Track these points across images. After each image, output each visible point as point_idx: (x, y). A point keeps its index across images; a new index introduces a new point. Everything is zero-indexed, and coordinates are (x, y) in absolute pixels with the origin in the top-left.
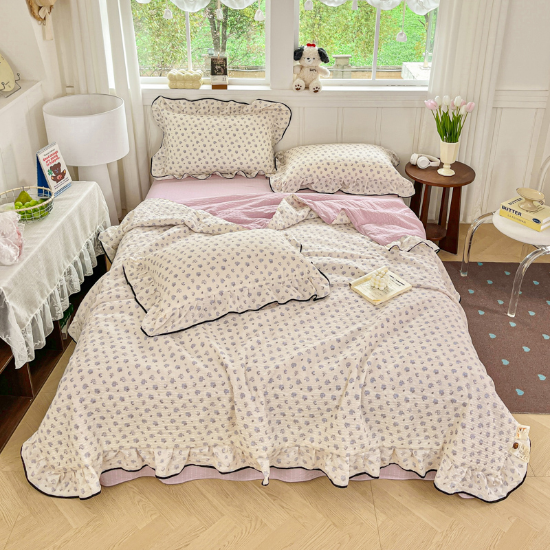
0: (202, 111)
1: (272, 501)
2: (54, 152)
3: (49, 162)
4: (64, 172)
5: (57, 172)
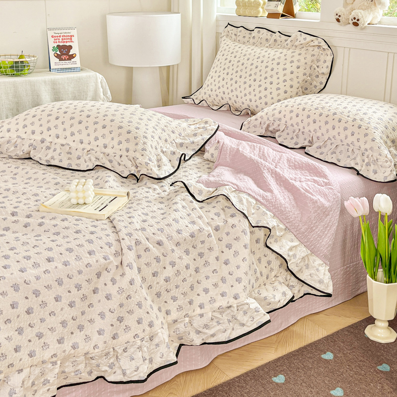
2: (70, 34)
3: (57, 41)
4: (74, 56)
5: (64, 52)
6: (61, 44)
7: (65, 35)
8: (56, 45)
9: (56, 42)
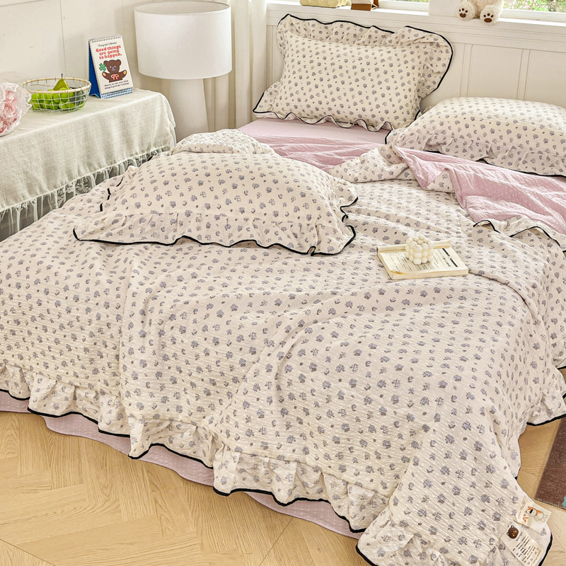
0: (333, 36)
1: (149, 491)
2: (115, 45)
3: (104, 55)
4: (124, 73)
5: (114, 70)
6: (108, 59)
7: (111, 46)
8: (102, 61)
9: (103, 58)
